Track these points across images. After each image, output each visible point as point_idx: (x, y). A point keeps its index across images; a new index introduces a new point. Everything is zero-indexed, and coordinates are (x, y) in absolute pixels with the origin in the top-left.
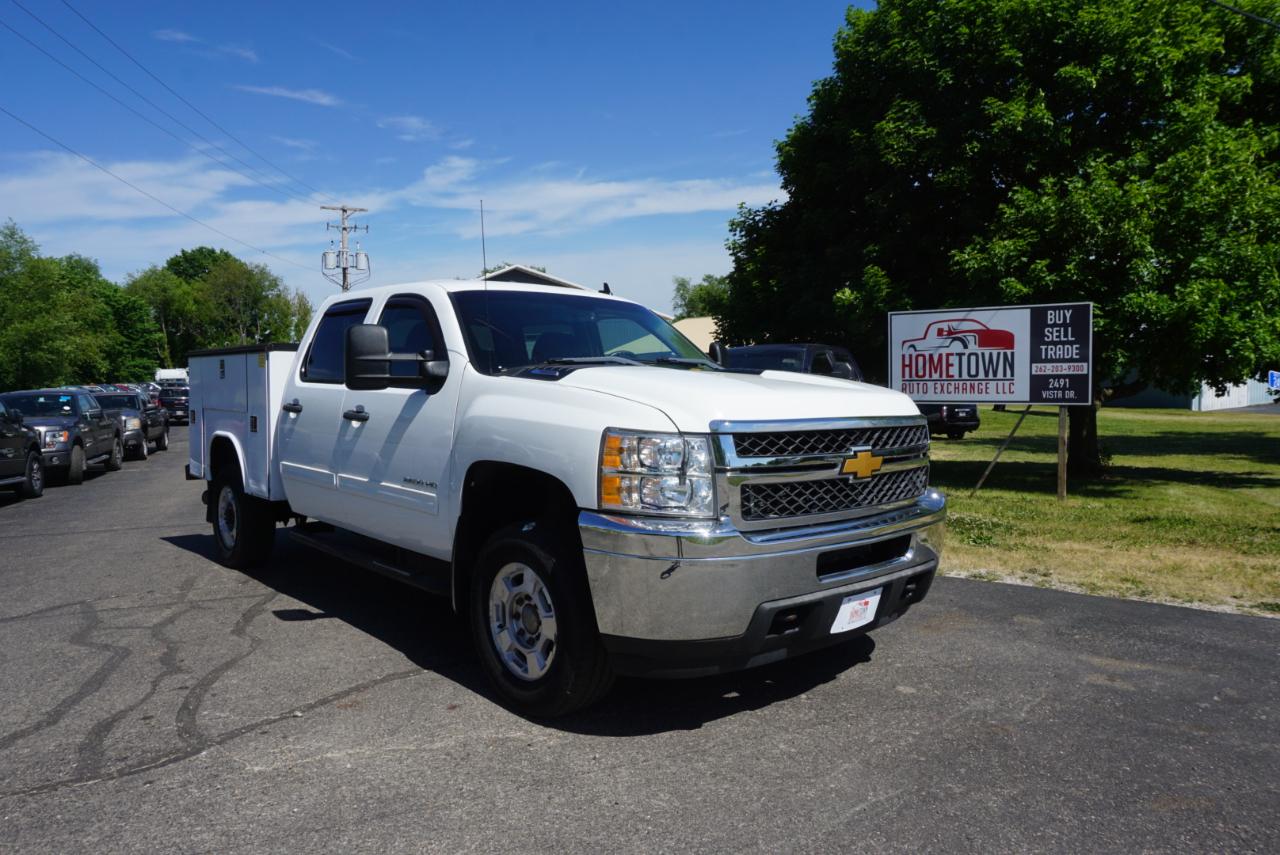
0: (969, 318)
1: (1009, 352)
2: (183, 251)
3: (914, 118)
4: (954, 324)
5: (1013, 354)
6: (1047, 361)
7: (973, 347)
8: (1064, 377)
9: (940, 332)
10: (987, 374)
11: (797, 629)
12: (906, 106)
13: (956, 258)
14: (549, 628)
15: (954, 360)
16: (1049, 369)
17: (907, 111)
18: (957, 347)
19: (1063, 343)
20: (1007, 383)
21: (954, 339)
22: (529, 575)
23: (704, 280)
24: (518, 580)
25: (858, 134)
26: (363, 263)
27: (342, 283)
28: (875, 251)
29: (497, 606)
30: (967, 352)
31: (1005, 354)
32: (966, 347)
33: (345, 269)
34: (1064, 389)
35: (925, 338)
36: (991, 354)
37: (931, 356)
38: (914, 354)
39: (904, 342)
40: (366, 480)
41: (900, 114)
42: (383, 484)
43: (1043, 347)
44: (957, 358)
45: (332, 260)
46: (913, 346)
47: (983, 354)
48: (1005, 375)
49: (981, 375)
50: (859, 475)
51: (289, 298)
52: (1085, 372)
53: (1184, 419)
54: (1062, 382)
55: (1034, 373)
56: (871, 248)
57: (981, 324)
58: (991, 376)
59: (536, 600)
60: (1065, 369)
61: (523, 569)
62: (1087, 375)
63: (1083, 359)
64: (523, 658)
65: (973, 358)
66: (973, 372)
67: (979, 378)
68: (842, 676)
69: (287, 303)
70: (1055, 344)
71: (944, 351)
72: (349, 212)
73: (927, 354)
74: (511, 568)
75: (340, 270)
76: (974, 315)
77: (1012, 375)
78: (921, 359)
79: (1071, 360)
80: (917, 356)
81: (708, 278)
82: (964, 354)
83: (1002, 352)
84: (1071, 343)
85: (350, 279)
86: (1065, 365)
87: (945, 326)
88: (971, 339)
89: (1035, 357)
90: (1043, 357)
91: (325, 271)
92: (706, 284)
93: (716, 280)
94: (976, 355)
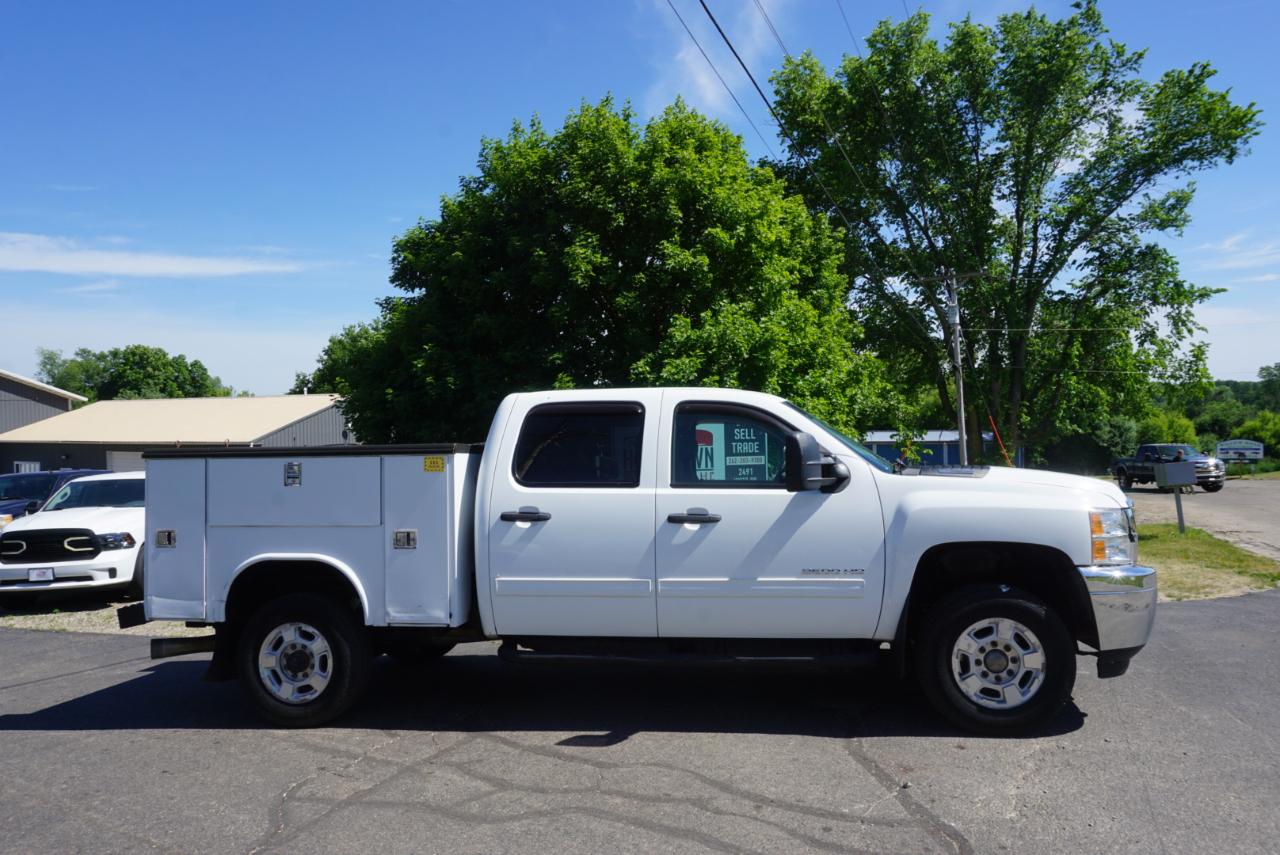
1: (709, 448)
5: (712, 449)
6: (737, 455)
8: (749, 466)
16: (738, 461)
19: (748, 441)
20: (709, 472)
22: (1005, 624)
23: (77, 354)
24: (988, 631)
25: (541, 253)
31: (706, 449)
34: (750, 476)
41: (584, 243)
43: (734, 444)
48: (707, 466)
52: (763, 463)
54: (748, 471)
55: (727, 464)
60: (750, 461)
62: (764, 465)
63: (762, 452)
70: (740, 441)
77: (712, 466)
79: (754, 454)
81: (84, 352)
83: (704, 447)
84: (753, 441)
86: (750, 458)
89: (729, 452)
90: (734, 451)
92: (79, 359)
93: (94, 355)
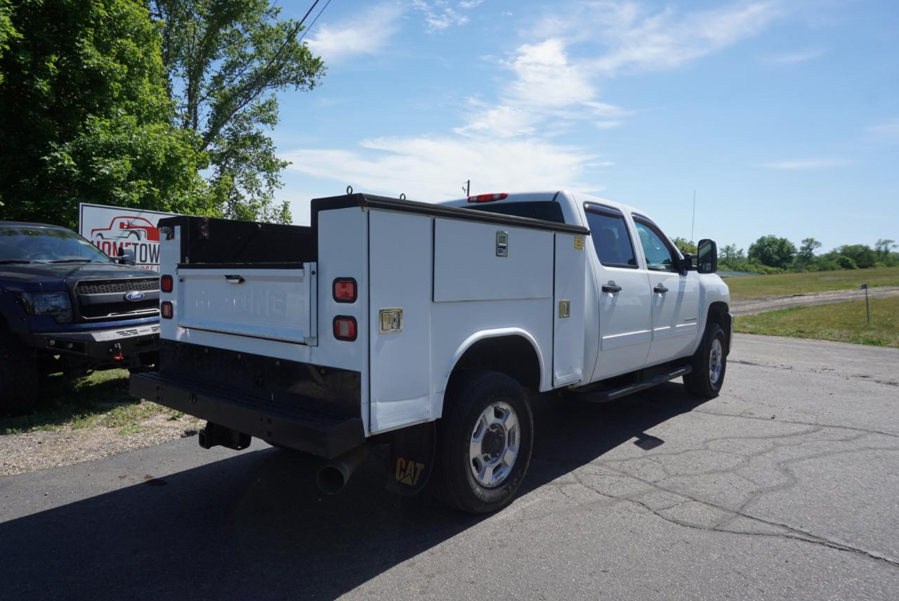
0: (140, 217)
4: (131, 220)
7: (144, 240)
9: (122, 225)
10: (152, 260)
18: (133, 238)
21: (132, 232)
30: (140, 243)
32: (139, 239)
35: (110, 229)
36: (155, 245)
37: (115, 244)
38: (102, 241)
39: (93, 230)
44: (133, 246)
46: (100, 235)
47: (150, 245)
49: (149, 261)
57: (148, 222)
58: (154, 262)
65: (144, 247)
66: (143, 259)
67: (147, 262)
71: (124, 241)
73: (112, 242)
76: (143, 215)
78: (106, 246)
80: (104, 243)
82: (137, 244)
87: (125, 221)
88: (143, 233)
94: (145, 245)
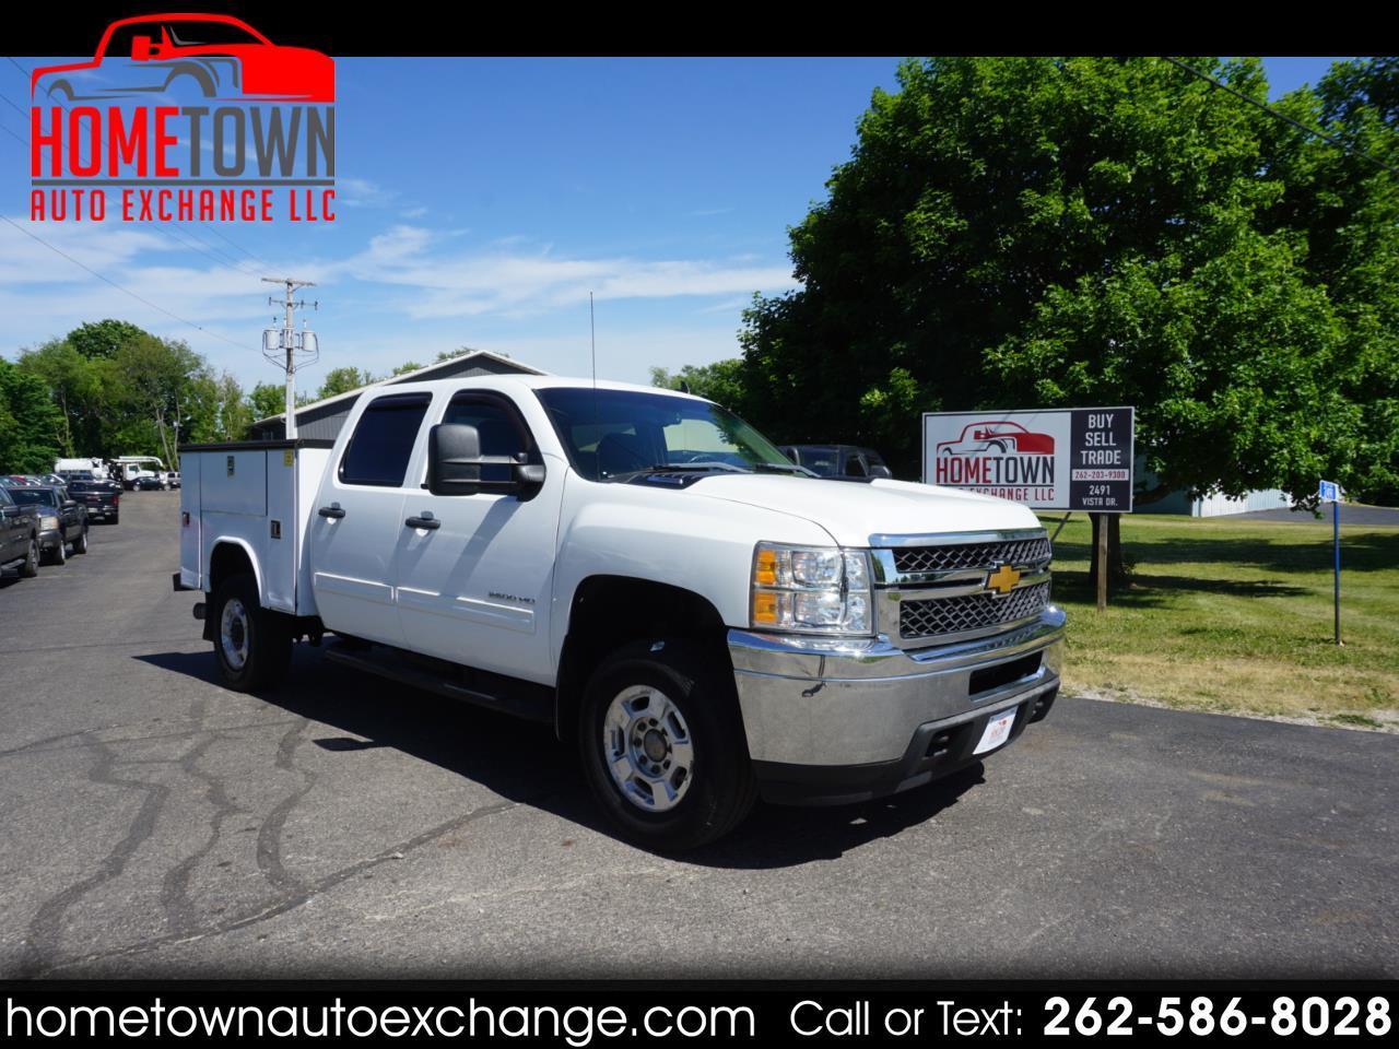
0: (1009, 420)
1: (1049, 457)
2: (84, 324)
3: (946, 209)
4: (992, 427)
5: (1052, 459)
6: (1087, 466)
7: (1012, 451)
8: (1106, 483)
9: (977, 435)
10: (1025, 479)
11: (945, 751)
12: (939, 196)
13: (989, 357)
14: (683, 755)
15: (991, 464)
16: (1089, 475)
17: (939, 201)
18: (995, 451)
19: (1104, 449)
20: (1046, 489)
21: (992, 443)
22: (657, 699)
23: (684, 371)
24: (642, 703)
25: (886, 224)
26: (310, 343)
27: (285, 365)
28: (901, 349)
29: (613, 733)
30: (1005, 456)
31: (1045, 459)
32: (1004, 451)
33: (289, 350)
34: (1104, 496)
35: (961, 441)
36: (1030, 459)
37: (967, 460)
38: (950, 457)
39: (939, 445)
40: (437, 594)
41: (931, 205)
42: (460, 598)
43: (1084, 452)
44: (995, 462)
45: (274, 339)
46: (948, 449)
47: (1022, 459)
48: (1044, 481)
49: (1020, 481)
50: (1002, 590)
51: (215, 380)
52: (1126, 478)
53: (1185, 525)
54: (1103, 488)
55: (1074, 479)
56: (898, 346)
57: (1020, 427)
58: (1030, 482)
59: (664, 724)
60: (1107, 475)
61: (649, 693)
62: (1128, 482)
63: (1125, 465)
64: (648, 789)
65: (1011, 463)
66: (1011, 477)
67: (1017, 483)
68: (963, 798)
69: (212, 385)
70: (1096, 449)
71: (981, 455)
72: (295, 286)
73: (963, 458)
74: (635, 691)
75: (285, 351)
76: (1013, 418)
77: (1052, 481)
78: (956, 463)
79: (1112, 466)
80: (953, 460)
81: (688, 369)
82: (1002, 459)
83: (1041, 456)
84: (1112, 449)
85: (296, 361)
86: (1106, 471)
87: (982, 429)
88: (1009, 442)
89: (1076, 463)
90: (1084, 462)
91: (267, 352)
92: (685, 375)
93: (697, 370)
94: (1015, 459)
